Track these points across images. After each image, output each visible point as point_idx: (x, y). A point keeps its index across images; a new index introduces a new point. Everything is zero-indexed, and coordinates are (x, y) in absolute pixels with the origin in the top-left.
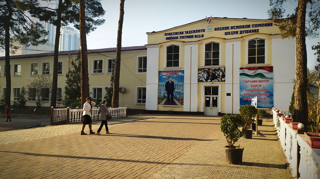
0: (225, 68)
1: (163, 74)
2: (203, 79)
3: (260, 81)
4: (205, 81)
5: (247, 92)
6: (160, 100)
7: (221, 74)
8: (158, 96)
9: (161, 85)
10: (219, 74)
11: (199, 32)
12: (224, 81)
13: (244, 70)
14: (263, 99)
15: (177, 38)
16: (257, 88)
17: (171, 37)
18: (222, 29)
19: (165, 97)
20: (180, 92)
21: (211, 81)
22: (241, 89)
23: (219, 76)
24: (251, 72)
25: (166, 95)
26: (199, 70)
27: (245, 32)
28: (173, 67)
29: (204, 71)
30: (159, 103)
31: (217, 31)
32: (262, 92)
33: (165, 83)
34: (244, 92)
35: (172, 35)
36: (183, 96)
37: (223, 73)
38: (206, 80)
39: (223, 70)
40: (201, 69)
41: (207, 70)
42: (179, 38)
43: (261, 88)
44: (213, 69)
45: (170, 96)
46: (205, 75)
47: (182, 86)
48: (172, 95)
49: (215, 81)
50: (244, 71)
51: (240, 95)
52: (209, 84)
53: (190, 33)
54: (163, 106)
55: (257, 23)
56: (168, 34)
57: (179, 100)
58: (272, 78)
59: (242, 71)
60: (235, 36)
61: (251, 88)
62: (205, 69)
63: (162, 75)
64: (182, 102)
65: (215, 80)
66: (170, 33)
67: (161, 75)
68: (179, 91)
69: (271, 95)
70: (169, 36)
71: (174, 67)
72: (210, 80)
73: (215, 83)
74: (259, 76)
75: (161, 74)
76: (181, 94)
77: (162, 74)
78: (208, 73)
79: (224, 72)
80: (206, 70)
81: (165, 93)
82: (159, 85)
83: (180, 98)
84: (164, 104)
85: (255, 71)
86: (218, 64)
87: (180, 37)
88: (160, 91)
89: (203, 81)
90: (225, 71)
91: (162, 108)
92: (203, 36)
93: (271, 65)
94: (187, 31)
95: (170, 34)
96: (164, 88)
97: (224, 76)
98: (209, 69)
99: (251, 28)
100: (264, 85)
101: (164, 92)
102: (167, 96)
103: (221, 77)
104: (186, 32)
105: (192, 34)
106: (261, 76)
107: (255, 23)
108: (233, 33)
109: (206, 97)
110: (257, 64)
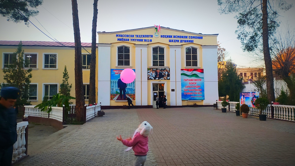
1: (115, 72)
2: (152, 78)
3: (195, 80)
5: (187, 88)
6: (112, 96)
7: (166, 73)
8: (110, 92)
9: (113, 82)
10: (165, 73)
11: (148, 37)
12: (169, 79)
13: (184, 71)
14: (198, 93)
15: (128, 40)
16: (193, 85)
17: (122, 39)
18: (166, 36)
19: (117, 93)
20: (132, 89)
21: (159, 79)
22: (183, 86)
23: (165, 75)
24: (189, 73)
26: (148, 69)
27: (184, 42)
29: (153, 71)
30: (112, 99)
31: (163, 38)
32: (197, 89)
34: (185, 88)
35: (123, 37)
36: (135, 92)
37: (168, 73)
38: (155, 78)
39: (168, 71)
40: (150, 69)
41: (155, 69)
42: (130, 40)
43: (196, 85)
44: (160, 69)
45: (123, 92)
46: (154, 74)
47: (134, 83)
50: (184, 72)
51: (182, 90)
55: (193, 36)
56: (119, 35)
57: (131, 95)
58: (203, 78)
59: (182, 72)
60: (177, 44)
61: (190, 85)
62: (154, 69)
64: (134, 97)
65: (162, 78)
66: (121, 35)
67: (113, 73)
68: (131, 87)
69: (202, 90)
71: (125, 66)
72: (157, 79)
73: (162, 81)
74: (195, 76)
78: (156, 73)
79: (169, 72)
80: (154, 70)
81: (117, 90)
82: (111, 82)
83: (132, 93)
84: (117, 100)
85: (191, 72)
86: (163, 65)
88: (112, 88)
89: (152, 79)
91: (114, 103)
92: (151, 41)
93: (202, 68)
94: (138, 35)
97: (169, 75)
98: (157, 69)
99: (188, 39)
100: (198, 83)
102: (119, 92)
103: (166, 76)
105: (141, 38)
107: (191, 35)
108: (175, 41)
109: (154, 93)
110: (193, 67)
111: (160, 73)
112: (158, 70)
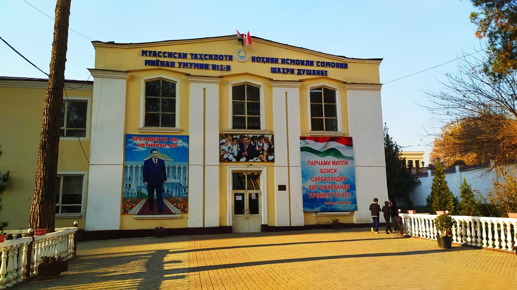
0: (273, 136)
1: (138, 142)
2: (231, 157)
3: (334, 163)
4: (234, 160)
5: (314, 183)
6: (127, 205)
7: (266, 147)
8: (123, 193)
9: (132, 167)
11: (222, 60)
12: (273, 161)
13: (307, 140)
14: (341, 195)
15: (173, 64)
16: (330, 175)
17: (158, 61)
18: (265, 60)
19: (140, 196)
20: (180, 184)
21: (247, 161)
22: (305, 176)
23: (263, 150)
24: (318, 146)
25: (145, 191)
26: (222, 136)
27: (305, 73)
28: (160, 128)
29: (233, 140)
30: (125, 211)
31: (256, 64)
32: (339, 183)
33: (141, 164)
34: (310, 183)
35: (160, 56)
36: (187, 193)
37: (270, 145)
38: (238, 159)
39: (270, 139)
40: (226, 135)
41: (238, 137)
42: (177, 65)
43: (336, 175)
44: (251, 136)
45: (155, 193)
46: (235, 148)
47: (185, 171)
48: (161, 190)
49: (254, 162)
50: (308, 143)
51: (304, 188)
52: (242, 166)
53: (201, 58)
54: (137, 219)
55: (325, 60)
56: (150, 52)
57: (178, 201)
58: (352, 158)
59: (303, 144)
60: (289, 77)
61: (321, 175)
62: (235, 136)
63: (135, 144)
64: (184, 206)
65: (255, 159)
66: (155, 52)
67: (130, 145)
68: (177, 181)
69: (352, 188)
70: (154, 59)
71: (163, 128)
72: (244, 159)
73: (255, 166)
74: (333, 153)
75: (131, 142)
76: (181, 189)
77: (135, 142)
78: (241, 145)
79: (271, 143)
80: (236, 138)
81: (141, 187)
82: (125, 168)
83: (179, 196)
84: (139, 214)
85: (325, 143)
86: (259, 128)
87: (180, 64)
88: (128, 182)
89: (231, 161)
90: (273, 142)
91: (133, 223)
92: (228, 68)
93: (348, 134)
94: (196, 55)
95: (155, 54)
96: (140, 174)
97: (271, 151)
98: (242, 136)
99: (315, 68)
100: (341, 169)
101: (138, 184)
102: (147, 194)
103: (265, 153)
104: (192, 54)
105: (205, 62)
106: (335, 152)
107: (321, 60)
108: (285, 71)
109: (236, 194)
110: (327, 132)
111: (250, 145)
112: (246, 138)
